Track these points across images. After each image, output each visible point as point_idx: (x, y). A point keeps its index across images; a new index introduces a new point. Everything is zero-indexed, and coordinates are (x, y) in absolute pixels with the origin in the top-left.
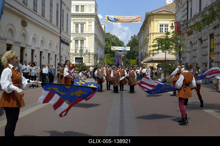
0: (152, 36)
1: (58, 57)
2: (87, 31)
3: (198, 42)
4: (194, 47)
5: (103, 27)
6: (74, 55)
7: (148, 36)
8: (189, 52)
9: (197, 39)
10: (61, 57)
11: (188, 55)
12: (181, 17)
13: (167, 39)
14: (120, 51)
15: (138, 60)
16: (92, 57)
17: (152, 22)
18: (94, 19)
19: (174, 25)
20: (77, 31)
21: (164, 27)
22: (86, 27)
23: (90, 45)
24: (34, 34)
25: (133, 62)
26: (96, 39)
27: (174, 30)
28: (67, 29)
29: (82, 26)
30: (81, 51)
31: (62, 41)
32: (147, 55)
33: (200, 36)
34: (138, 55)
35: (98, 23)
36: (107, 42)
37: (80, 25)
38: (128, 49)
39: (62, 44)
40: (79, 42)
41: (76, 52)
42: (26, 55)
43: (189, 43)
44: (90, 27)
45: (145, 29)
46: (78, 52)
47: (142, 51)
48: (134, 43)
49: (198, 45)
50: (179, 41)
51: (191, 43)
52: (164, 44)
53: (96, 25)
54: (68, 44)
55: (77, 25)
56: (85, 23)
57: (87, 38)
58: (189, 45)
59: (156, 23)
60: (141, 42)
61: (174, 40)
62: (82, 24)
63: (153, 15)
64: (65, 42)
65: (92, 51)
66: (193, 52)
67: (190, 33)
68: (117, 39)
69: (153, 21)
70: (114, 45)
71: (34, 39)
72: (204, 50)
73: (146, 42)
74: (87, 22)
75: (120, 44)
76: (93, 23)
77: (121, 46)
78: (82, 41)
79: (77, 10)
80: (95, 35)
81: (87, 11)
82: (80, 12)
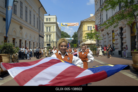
0: (84, 32)
1: (38, 44)
2: (52, 30)
3: (107, 34)
4: (105, 37)
5: (60, 28)
6: (46, 42)
7: (82, 32)
8: (102, 39)
9: (106, 33)
10: (40, 44)
11: (102, 41)
12: (98, 22)
13: (91, 33)
14: (69, 40)
15: (77, 44)
16: (55, 43)
17: (84, 26)
18: (55, 25)
19: (94, 27)
20: (47, 31)
21: (90, 28)
22: (52, 28)
23: (54, 37)
24: (26, 33)
25: (75, 45)
26: (57, 34)
27: (94, 29)
28: (42, 30)
30: (50, 40)
31: (40, 36)
32: (82, 42)
33: (107, 31)
34: (77, 42)
35: (57, 27)
36: (62, 36)
37: (48, 28)
38: (73, 39)
39: (40, 37)
40: (49, 36)
41: (47, 41)
42: (22, 43)
43: (102, 35)
44: (53, 29)
45: (80, 29)
46: (48, 41)
47: (79, 40)
48: (75, 36)
49: (106, 36)
50: (97, 34)
51: (103, 35)
52: (90, 36)
53: (56, 27)
54: (43, 37)
55: (47, 28)
57: (52, 34)
58: (102, 36)
59: (86, 26)
60: (79, 35)
61: (95, 34)
62: (50, 27)
63: (84, 22)
64: (42, 37)
65: (55, 40)
66: (104, 39)
67: (102, 30)
68: (67, 34)
69: (84, 25)
70: (66, 37)
71: (26, 35)
72: (109, 38)
73: (81, 35)
74: (52, 26)
75: (69, 36)
76: (55, 27)
77: (69, 37)
78: (50, 36)
79: (47, 20)
80: (56, 32)
81: (52, 21)
82: (48, 21)
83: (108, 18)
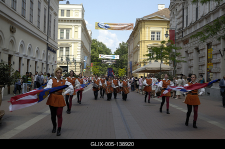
0: (143, 43)
1: (45, 66)
2: (73, 37)
3: (195, 51)
4: (190, 57)
5: (90, 33)
6: (59, 63)
7: (139, 43)
8: (185, 62)
9: (193, 48)
10: (47, 65)
11: (183, 65)
12: (175, 24)
14: (108, 59)
15: (127, 69)
16: (78, 65)
17: (143, 29)
18: (80, 24)
19: (169, 33)
20: (62, 38)
21: (156, 35)
22: (72, 33)
23: (76, 52)
24: (22, 41)
25: (122, 71)
26: (83, 46)
27: (168, 38)
28: (54, 35)
29: (68, 31)
30: (68, 59)
31: (49, 49)
32: (137, 64)
33: (197, 45)
34: (126, 64)
35: (84, 30)
36: (94, 49)
37: (65, 31)
38: (117, 57)
39: (49, 52)
40: (64, 49)
41: (62, 60)
42: (14, 63)
43: (184, 52)
44: (76, 33)
45: (135, 36)
46: (64, 60)
47: (131, 60)
48: (122, 51)
49: (194, 55)
50: (174, 50)
51: (187, 52)
52: (157, 52)
53: (82, 31)
54: (55, 52)
55: (62, 30)
56: (71, 29)
57: (73, 45)
58: (184, 54)
59: (147, 30)
60: (130, 49)
61: (169, 49)
62: (68, 30)
63: (144, 20)
64: (52, 49)
65: (78, 59)
66: (189, 62)
67: (186, 42)
68: (104, 46)
69: (144, 27)
70: (101, 52)
71: (21, 46)
72: (201, 60)
73: (137, 50)
74: (73, 28)
75: (108, 52)
76: (80, 29)
77: (108, 54)
78: (68, 48)
79: (62, 14)
80: (82, 42)
81: (73, 16)
82: (65, 17)
83: (199, 17)
